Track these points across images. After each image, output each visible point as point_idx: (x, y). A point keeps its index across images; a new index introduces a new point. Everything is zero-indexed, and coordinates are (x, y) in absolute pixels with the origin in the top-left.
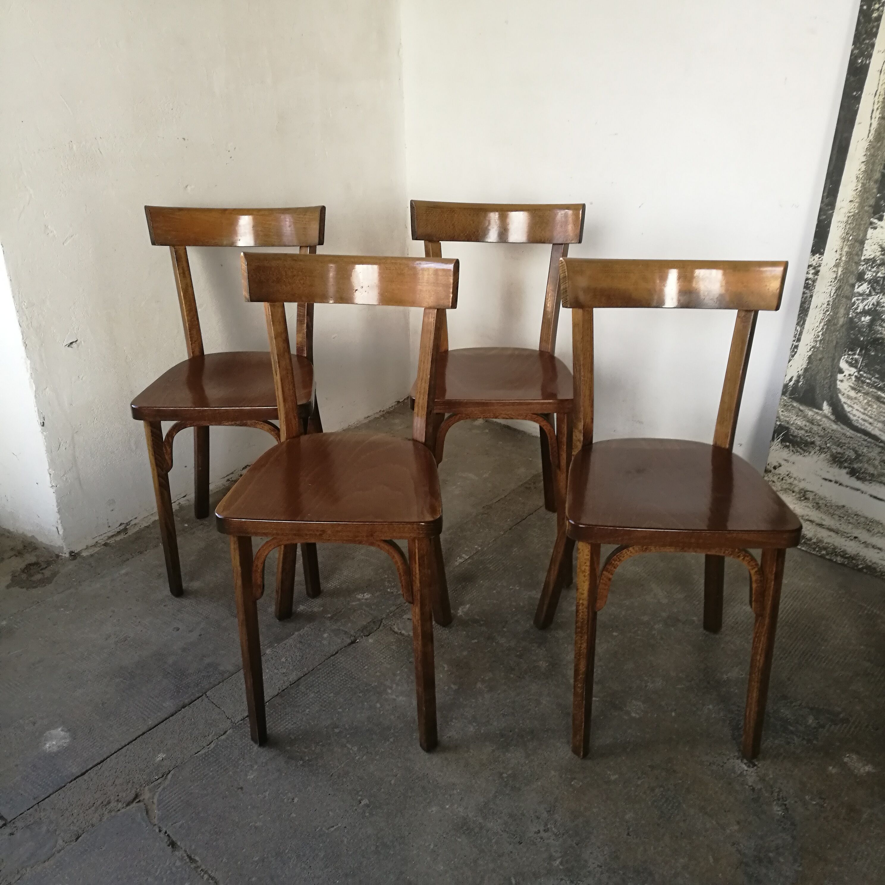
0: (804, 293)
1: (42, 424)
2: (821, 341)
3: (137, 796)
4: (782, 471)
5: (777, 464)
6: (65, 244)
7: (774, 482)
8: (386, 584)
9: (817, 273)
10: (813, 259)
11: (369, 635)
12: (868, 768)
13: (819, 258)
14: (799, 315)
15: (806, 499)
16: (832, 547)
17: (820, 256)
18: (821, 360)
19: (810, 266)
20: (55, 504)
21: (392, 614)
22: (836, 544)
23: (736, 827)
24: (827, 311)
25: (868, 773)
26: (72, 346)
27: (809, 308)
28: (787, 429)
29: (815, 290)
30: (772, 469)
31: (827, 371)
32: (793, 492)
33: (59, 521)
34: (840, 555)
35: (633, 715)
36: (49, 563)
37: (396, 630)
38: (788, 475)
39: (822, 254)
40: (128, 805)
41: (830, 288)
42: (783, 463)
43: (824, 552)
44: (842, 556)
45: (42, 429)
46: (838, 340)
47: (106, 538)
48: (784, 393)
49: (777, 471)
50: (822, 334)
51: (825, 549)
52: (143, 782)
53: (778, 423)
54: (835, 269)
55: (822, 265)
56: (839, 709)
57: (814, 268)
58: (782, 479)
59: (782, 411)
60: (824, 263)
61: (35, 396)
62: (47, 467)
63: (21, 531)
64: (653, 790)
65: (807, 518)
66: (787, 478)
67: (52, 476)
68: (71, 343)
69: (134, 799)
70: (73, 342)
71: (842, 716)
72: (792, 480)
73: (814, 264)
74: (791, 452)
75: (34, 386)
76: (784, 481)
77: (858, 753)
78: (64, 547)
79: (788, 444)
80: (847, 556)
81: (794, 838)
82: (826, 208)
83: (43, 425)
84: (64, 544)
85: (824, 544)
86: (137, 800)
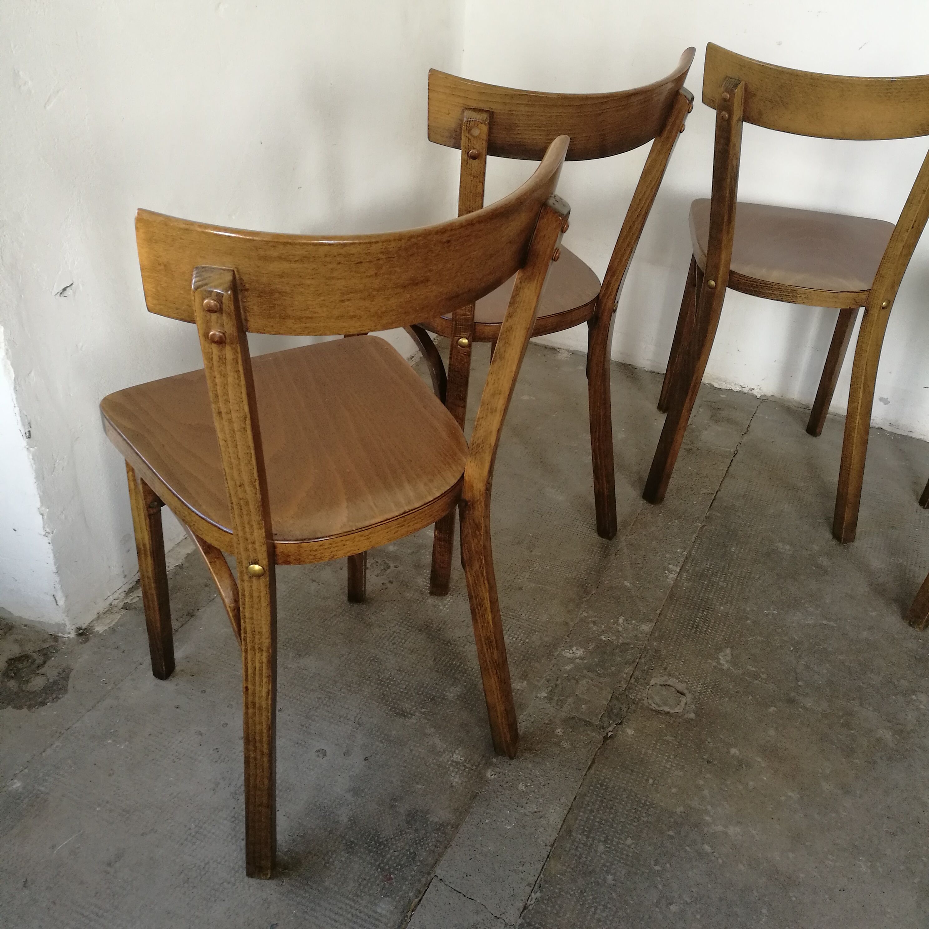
1: (27, 434)
6: (48, 108)
11: (622, 722)
20: (51, 560)
21: (633, 679)
26: (66, 293)
33: (58, 586)
36: (46, 654)
45: (28, 444)
47: (124, 595)
61: (15, 388)
62: (38, 504)
67: (45, 517)
68: (64, 289)
70: (67, 287)
75: (12, 371)
78: (68, 623)
83: (29, 437)
84: (66, 619)
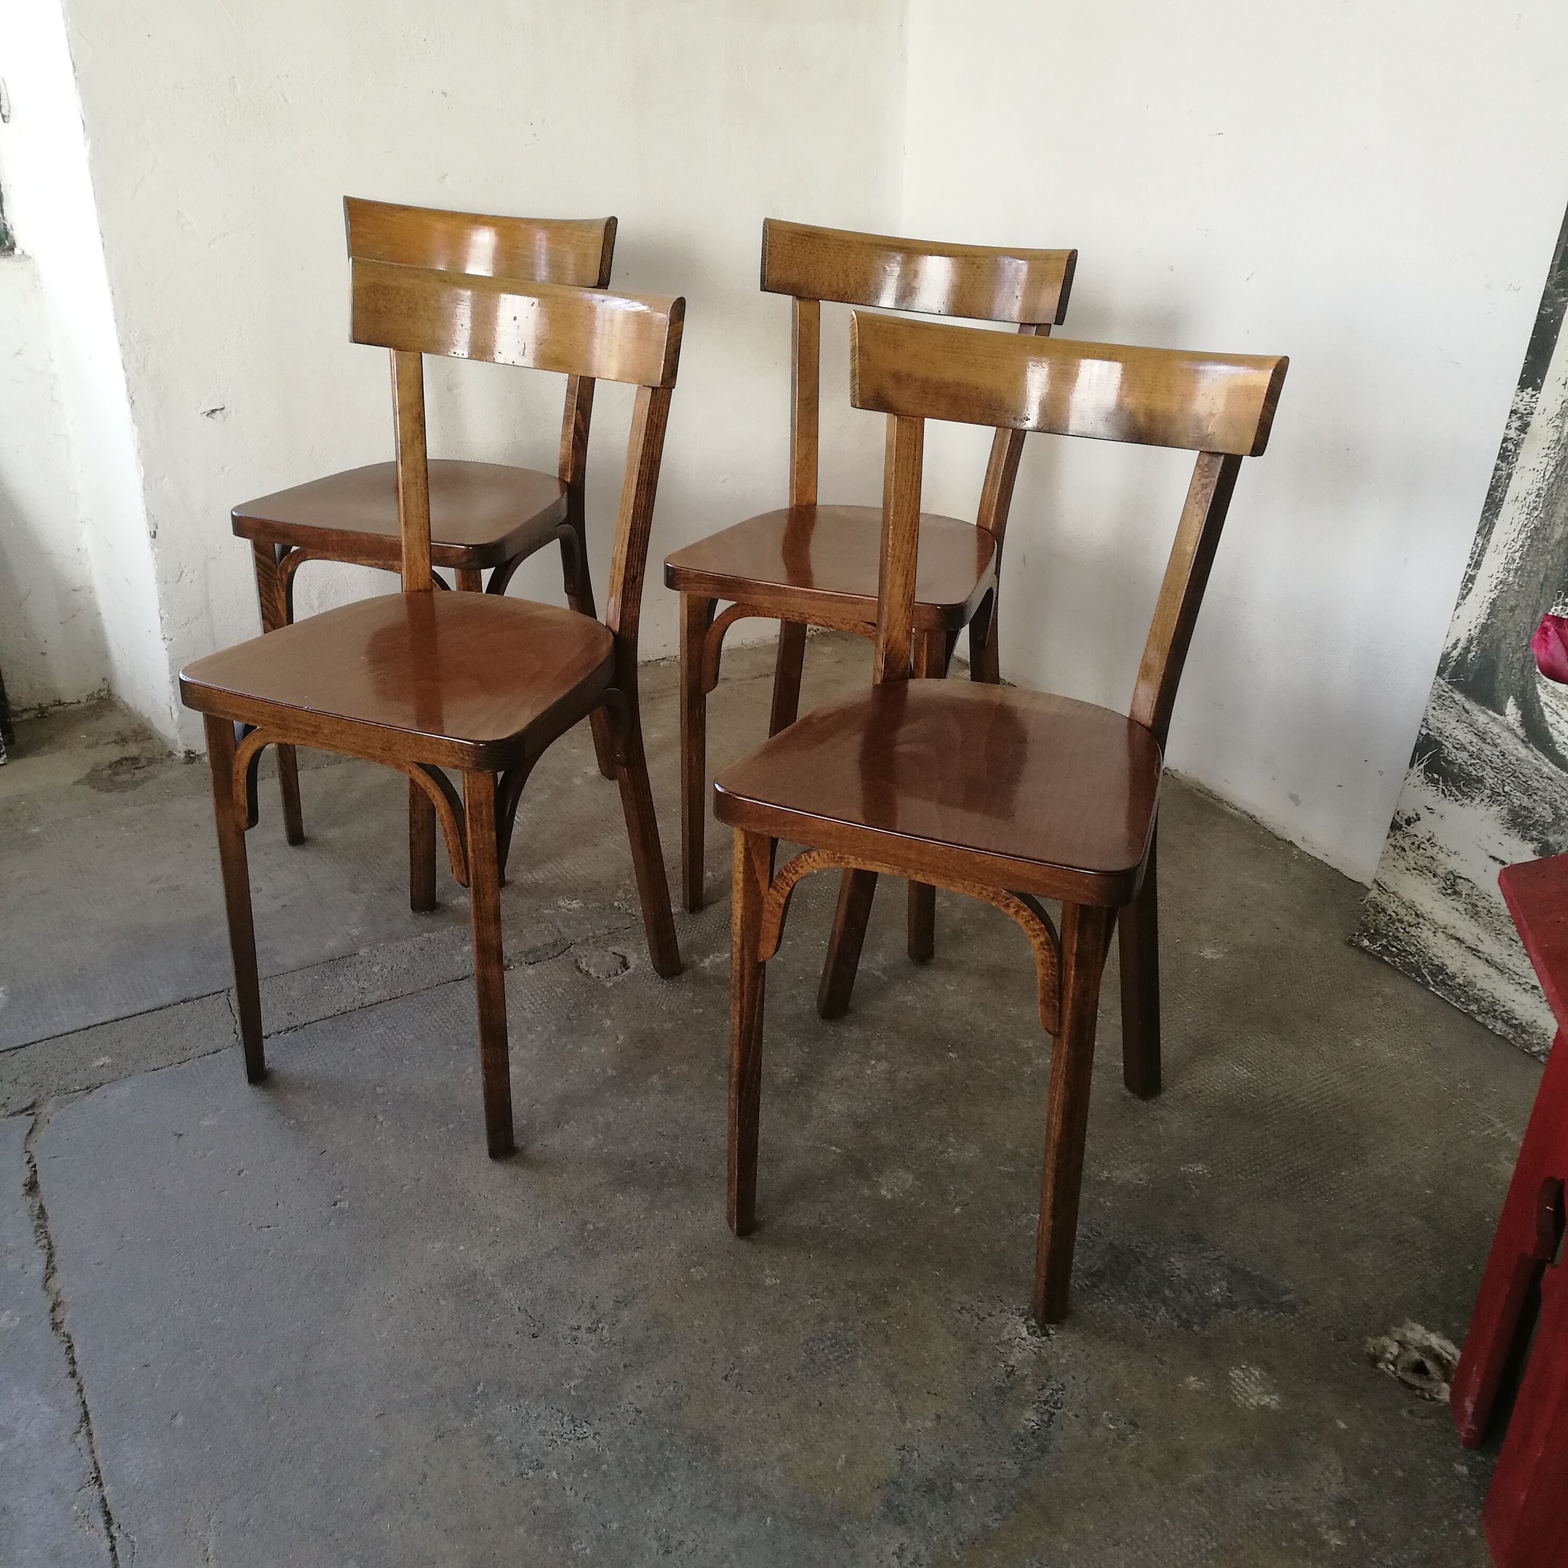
0: (1497, 469)
1: (152, 534)
2: (1517, 570)
3: (33, 1106)
4: (1420, 830)
5: (1413, 815)
6: (212, 247)
7: (1404, 850)
8: (620, 893)
9: (1523, 429)
10: (1520, 398)
11: (534, 963)
12: (1272, 1401)
13: (1532, 396)
14: (1483, 513)
15: (1455, 893)
16: (1490, 999)
17: (1534, 393)
18: (1512, 609)
19: (1513, 412)
20: (168, 669)
21: (594, 940)
22: (1496, 995)
23: (929, 1424)
24: (1535, 508)
25: (1263, 1409)
26: (214, 415)
27: (1502, 500)
28: (1439, 744)
29: (1516, 464)
30: (1403, 823)
31: (1522, 634)
32: (1434, 876)
33: (173, 698)
34: (1503, 1019)
35: (884, 1192)
36: (151, 761)
37: (583, 966)
38: (1428, 840)
39: (1537, 388)
40: (13, 1114)
41: (1546, 460)
42: (1424, 813)
43: (1474, 1007)
44: (1506, 1022)
45: (151, 543)
46: (1549, 572)
48: (1440, 672)
49: (1411, 830)
50: (1520, 558)
51: (1477, 1001)
52: (54, 1088)
53: (1424, 732)
54: (1558, 422)
55: (1536, 412)
56: (1292, 1287)
57: (1520, 418)
58: (1419, 847)
59: (1434, 708)
60: (1539, 407)
61: (144, 486)
62: (157, 606)
63: (138, 709)
64: (823, 1320)
65: (1452, 931)
66: (1427, 845)
67: (164, 621)
68: (213, 411)
69: (27, 1109)
70: (216, 410)
71: (1287, 1297)
72: (1436, 849)
73: (1522, 410)
74: (1440, 794)
75: (142, 470)
76: (1421, 851)
77: (1269, 1368)
78: (179, 741)
79: (1436, 776)
80: (1514, 1022)
81: (1025, 1472)
82: (1556, 292)
83: (154, 537)
84: (178, 736)
85: (1476, 991)
86: (30, 1112)
